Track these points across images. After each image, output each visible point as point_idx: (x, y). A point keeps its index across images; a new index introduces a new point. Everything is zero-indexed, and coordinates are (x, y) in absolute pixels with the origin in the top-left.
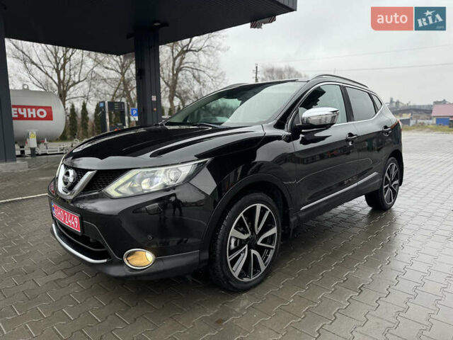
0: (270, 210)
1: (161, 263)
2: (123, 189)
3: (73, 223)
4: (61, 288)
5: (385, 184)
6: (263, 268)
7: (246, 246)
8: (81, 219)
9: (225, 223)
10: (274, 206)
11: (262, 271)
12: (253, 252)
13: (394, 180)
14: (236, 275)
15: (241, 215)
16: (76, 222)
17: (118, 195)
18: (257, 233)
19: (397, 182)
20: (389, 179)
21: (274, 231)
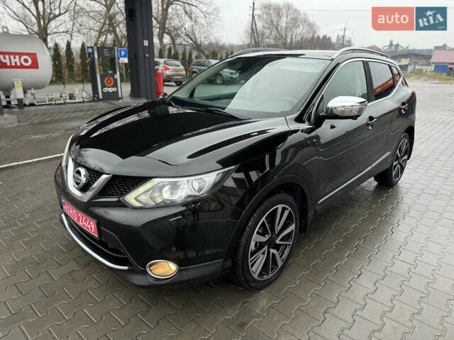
0: (290, 209)
1: (185, 273)
2: (143, 198)
3: (89, 226)
4: (78, 282)
5: (396, 161)
6: (280, 264)
7: (266, 248)
8: (98, 225)
9: (247, 229)
10: (294, 204)
11: (279, 266)
12: (272, 251)
13: (404, 156)
14: (256, 276)
15: (264, 219)
16: (93, 227)
17: (138, 204)
18: (277, 232)
19: (406, 157)
20: (399, 156)
21: (292, 227)
